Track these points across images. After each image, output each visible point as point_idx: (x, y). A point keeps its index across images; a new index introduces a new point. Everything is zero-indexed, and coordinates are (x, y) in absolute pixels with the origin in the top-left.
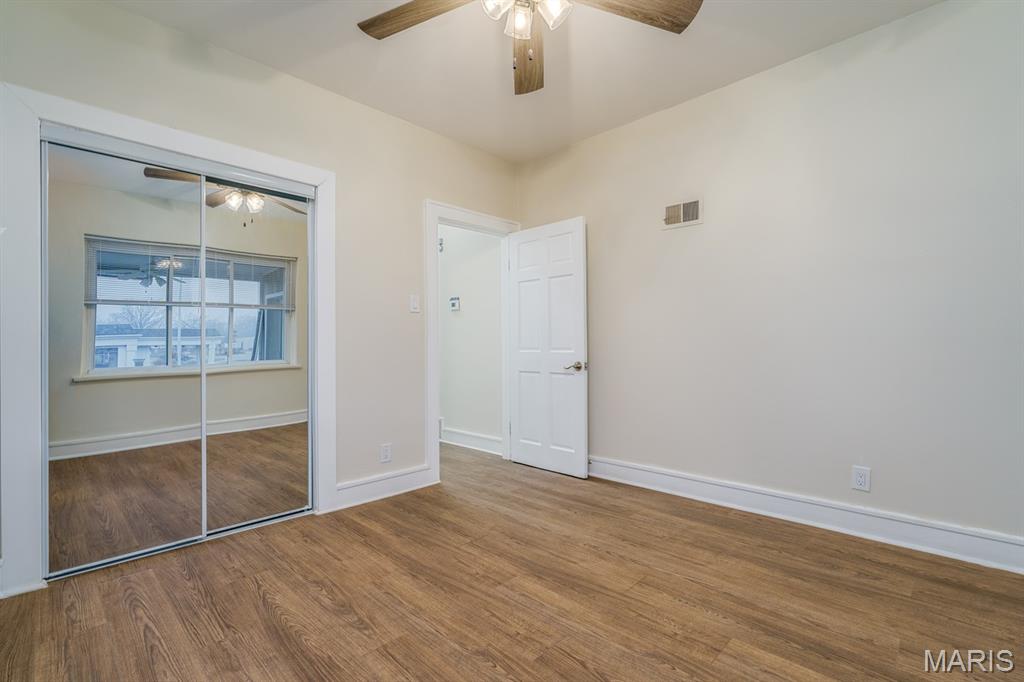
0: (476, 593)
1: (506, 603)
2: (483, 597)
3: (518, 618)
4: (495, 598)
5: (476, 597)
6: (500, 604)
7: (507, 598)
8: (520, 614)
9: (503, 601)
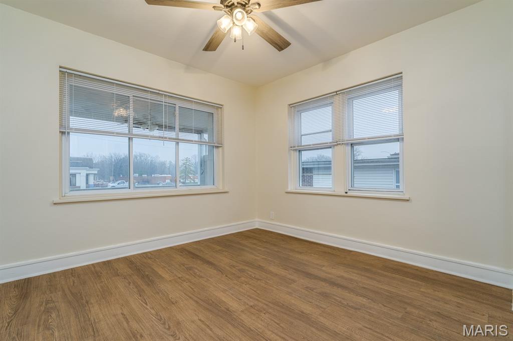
0: (264, 302)
1: (248, 296)
2: (260, 299)
3: (244, 290)
4: (255, 299)
5: (263, 299)
6: (252, 296)
7: (249, 298)
8: (244, 291)
9: (251, 298)
